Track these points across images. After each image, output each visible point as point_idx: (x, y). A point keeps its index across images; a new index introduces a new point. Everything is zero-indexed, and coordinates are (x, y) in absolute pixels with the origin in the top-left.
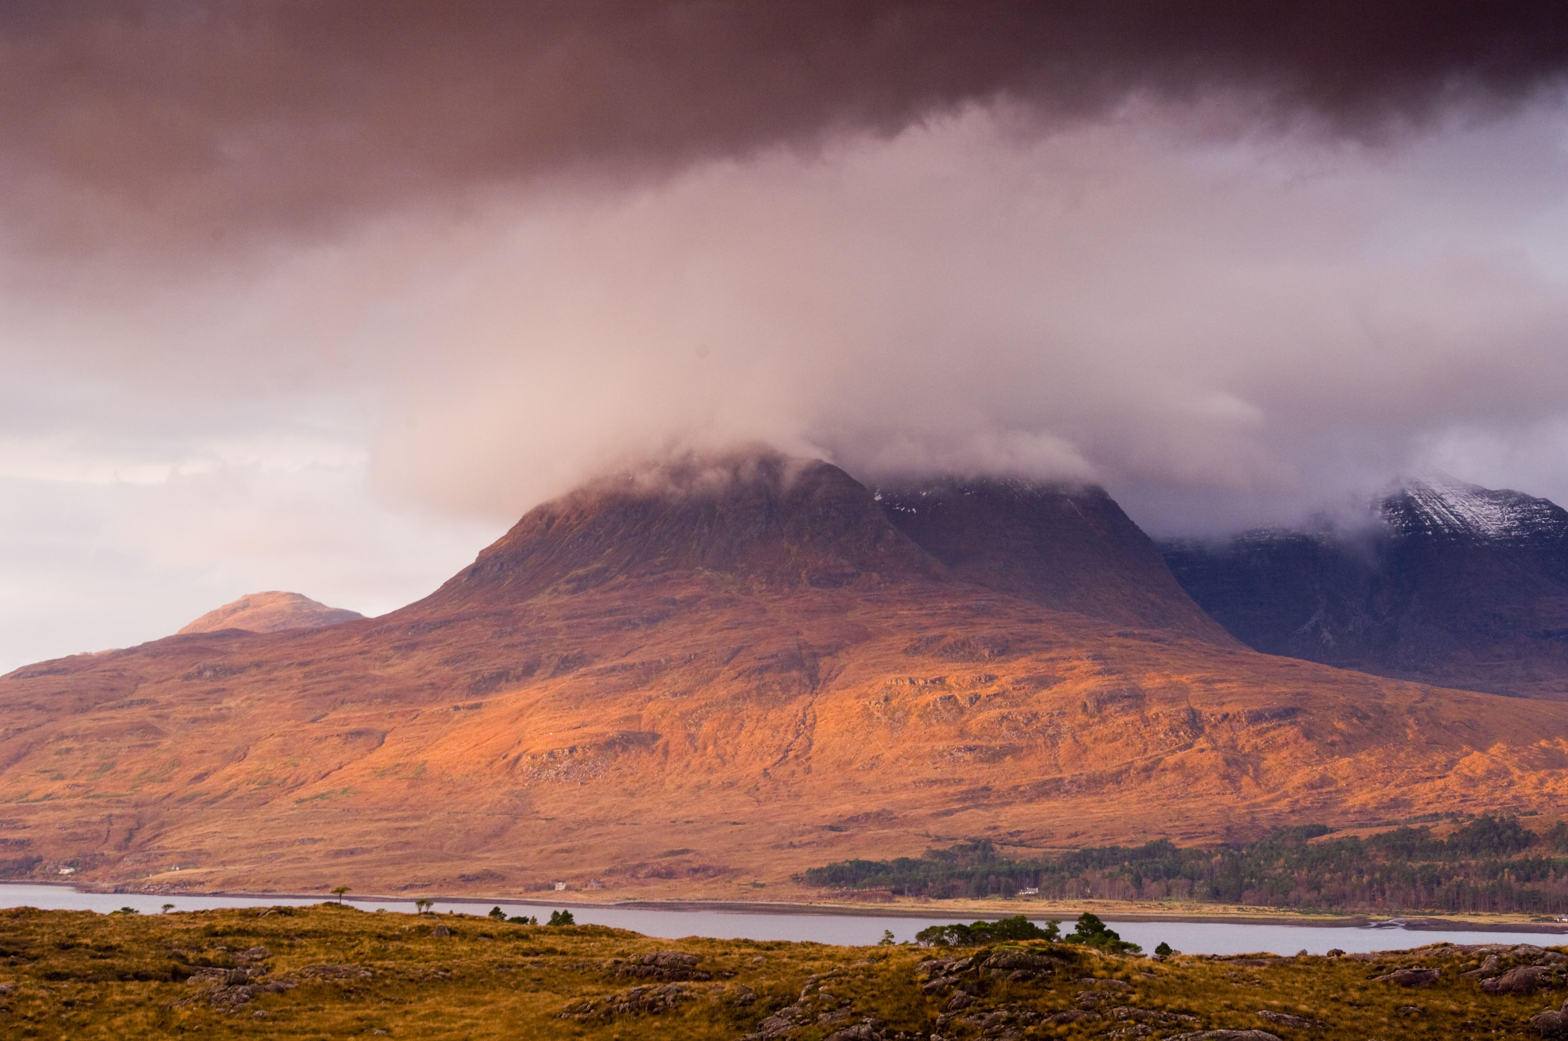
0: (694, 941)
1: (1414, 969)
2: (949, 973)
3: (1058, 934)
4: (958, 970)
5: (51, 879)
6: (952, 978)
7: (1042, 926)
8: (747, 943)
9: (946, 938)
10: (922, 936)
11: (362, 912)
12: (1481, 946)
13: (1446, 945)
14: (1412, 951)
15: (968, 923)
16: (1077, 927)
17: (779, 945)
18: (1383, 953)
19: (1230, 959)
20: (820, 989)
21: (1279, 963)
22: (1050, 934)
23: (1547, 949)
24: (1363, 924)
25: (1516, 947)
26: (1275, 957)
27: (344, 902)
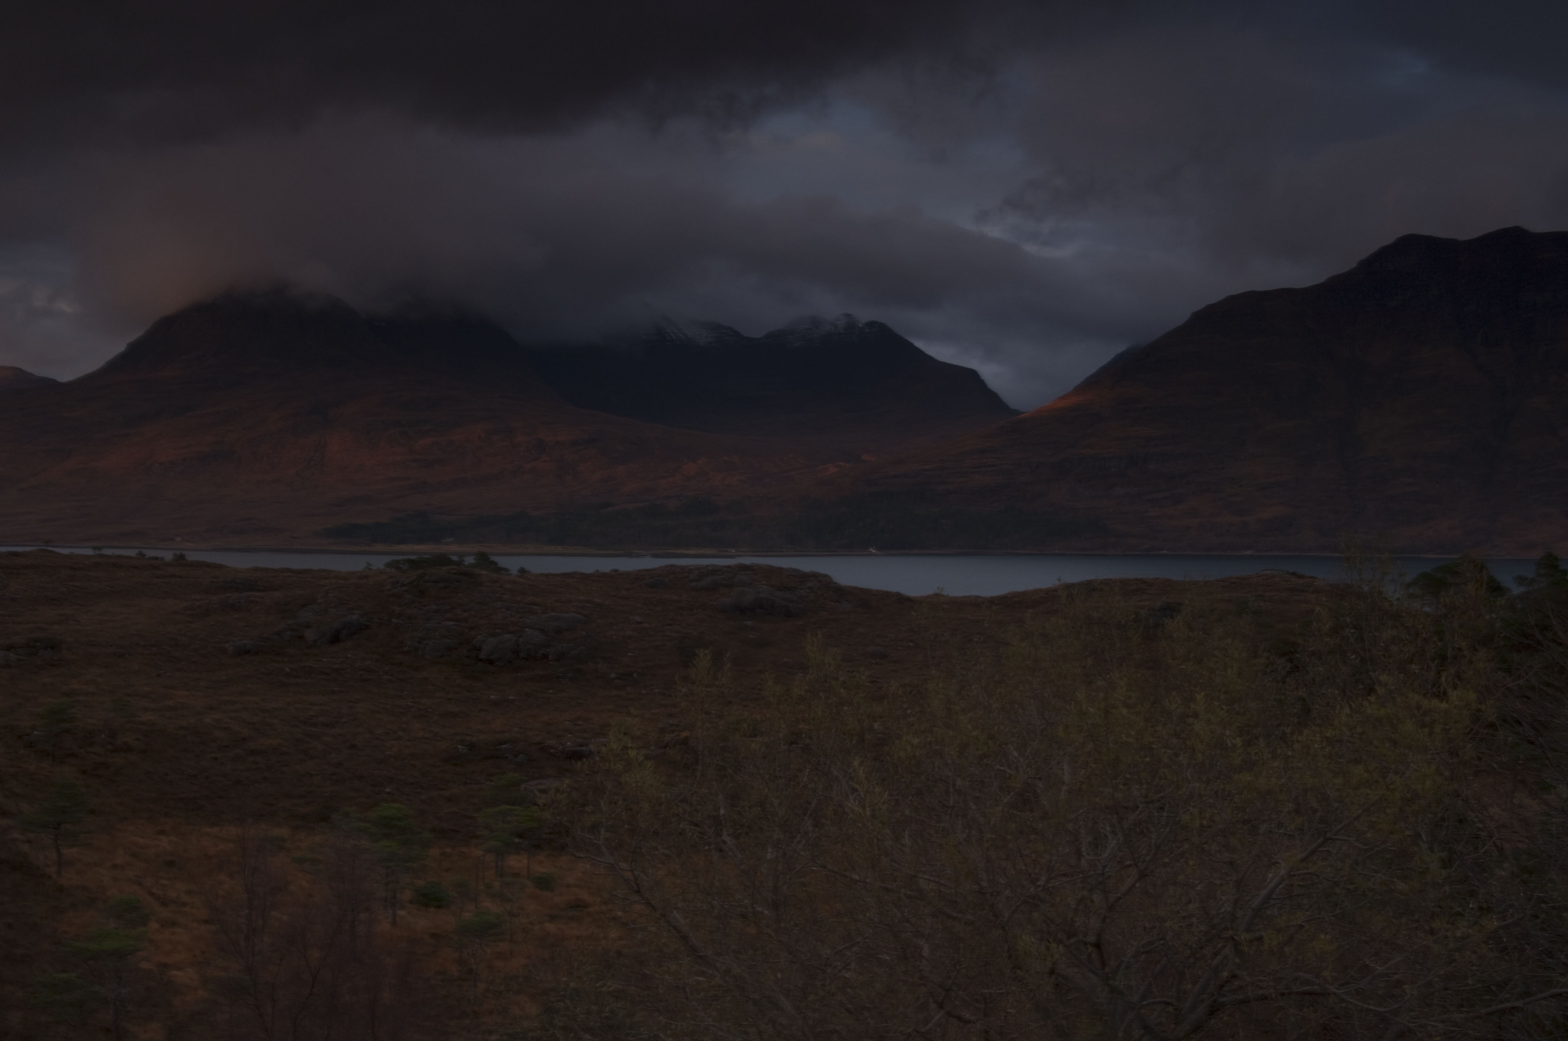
0: (257, 569)
2: (403, 585)
3: (464, 563)
4: (409, 583)
6: (405, 588)
7: (455, 558)
9: (401, 566)
10: (388, 565)
14: (655, 569)
15: (413, 557)
16: (475, 559)
17: (306, 571)
19: (557, 575)
20: (330, 595)
21: (584, 578)
22: (460, 563)
24: (629, 555)
25: (707, 566)
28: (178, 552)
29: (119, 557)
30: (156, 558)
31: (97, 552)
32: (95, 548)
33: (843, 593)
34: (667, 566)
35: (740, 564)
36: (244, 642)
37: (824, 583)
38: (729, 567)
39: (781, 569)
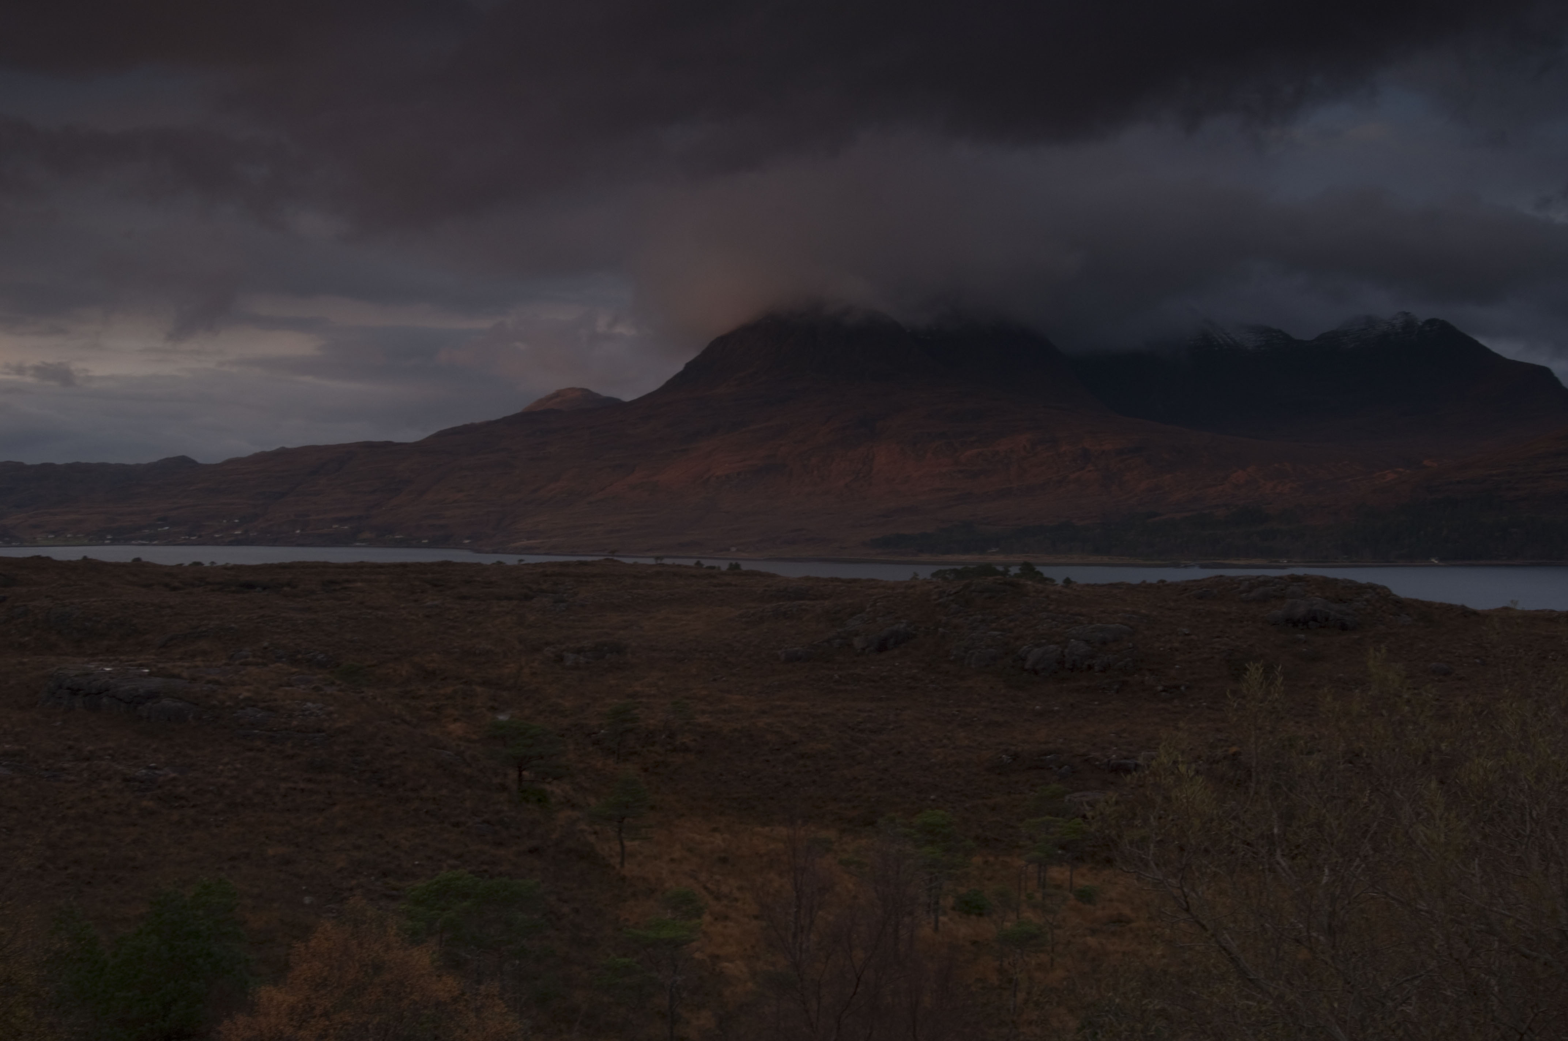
0: (807, 578)
1: (1204, 589)
2: (949, 595)
3: (1009, 573)
4: (955, 593)
5: (459, 546)
6: (951, 598)
7: (1000, 569)
8: (838, 580)
9: (947, 576)
10: (934, 575)
11: (624, 563)
12: (1239, 577)
13: (1221, 576)
14: (1203, 580)
15: (959, 567)
16: (1020, 569)
17: (855, 581)
18: (1188, 581)
19: (1104, 586)
20: (878, 604)
21: (1131, 588)
22: (1005, 573)
23: (1276, 578)
24: (1176, 565)
25: (1258, 577)
26: (1129, 584)
27: (615, 558)
28: (734, 562)
29: (679, 566)
30: (713, 568)
31: (659, 562)
32: (657, 558)
33: (1401, 605)
34: (1216, 577)
35: (1293, 575)
36: (796, 649)
37: (1382, 594)
38: (1281, 578)
39: (1336, 580)
